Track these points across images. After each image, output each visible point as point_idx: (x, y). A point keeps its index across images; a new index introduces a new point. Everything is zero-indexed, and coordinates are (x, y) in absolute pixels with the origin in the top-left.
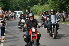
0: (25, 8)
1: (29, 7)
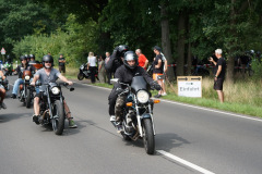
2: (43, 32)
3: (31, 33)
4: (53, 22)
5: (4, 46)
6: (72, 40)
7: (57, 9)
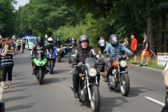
0: (44, 31)
1: (49, 29)
2: (71, 24)
3: (63, 25)
4: (77, 18)
5: (47, 33)
6: (90, 29)
7: (81, 10)
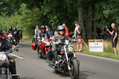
4: (12, 8)
